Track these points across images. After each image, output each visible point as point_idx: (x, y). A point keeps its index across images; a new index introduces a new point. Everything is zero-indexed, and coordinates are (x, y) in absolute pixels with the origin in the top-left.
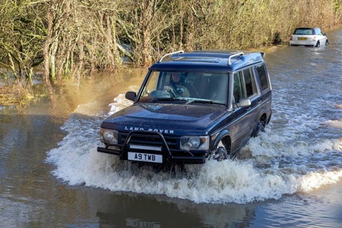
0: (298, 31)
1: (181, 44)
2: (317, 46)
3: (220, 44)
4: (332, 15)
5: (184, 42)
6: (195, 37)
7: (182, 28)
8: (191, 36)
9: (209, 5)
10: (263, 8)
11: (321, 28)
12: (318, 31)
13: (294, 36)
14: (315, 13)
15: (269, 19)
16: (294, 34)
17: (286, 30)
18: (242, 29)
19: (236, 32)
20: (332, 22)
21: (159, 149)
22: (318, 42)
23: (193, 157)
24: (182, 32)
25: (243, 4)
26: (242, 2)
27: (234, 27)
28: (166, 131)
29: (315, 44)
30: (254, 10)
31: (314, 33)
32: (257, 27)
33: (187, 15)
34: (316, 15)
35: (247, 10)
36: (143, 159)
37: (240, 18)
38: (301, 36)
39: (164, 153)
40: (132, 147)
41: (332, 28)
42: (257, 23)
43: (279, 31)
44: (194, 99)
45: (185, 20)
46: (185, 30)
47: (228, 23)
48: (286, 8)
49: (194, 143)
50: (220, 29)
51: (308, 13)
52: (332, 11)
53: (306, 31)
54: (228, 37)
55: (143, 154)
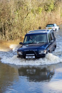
0: (48, 26)
1: (3, 35)
2: (55, 31)
3: (19, 33)
4: (60, 18)
5: (4, 34)
6: (9, 32)
7: (3, 29)
8: (7, 32)
9: (13, 19)
10: (33, 18)
11: (56, 24)
12: (55, 25)
13: (46, 28)
14: (53, 18)
15: (36, 22)
16: (47, 27)
17: (43, 26)
18: (26, 27)
19: (24, 28)
20: (60, 21)
21: (34, 55)
22: (56, 29)
23: (42, 56)
24: (3, 31)
25: (26, 18)
26: (25, 17)
27: (23, 27)
28: (35, 50)
29: (55, 30)
30: (30, 19)
31: (54, 26)
32: (32, 25)
33: (5, 24)
34: (54, 19)
35: (28, 19)
36: (30, 58)
37: (25, 23)
38: (49, 27)
39: (35, 55)
40: (27, 55)
41: (60, 23)
42: (32, 24)
43: (41, 26)
44: (39, 42)
45: (4, 26)
46: (4, 30)
47: (21, 25)
48: (43, 17)
49: (42, 52)
50: (18, 28)
51: (51, 18)
52: (60, 17)
53: (51, 25)
54: (22, 30)
55: (30, 56)
